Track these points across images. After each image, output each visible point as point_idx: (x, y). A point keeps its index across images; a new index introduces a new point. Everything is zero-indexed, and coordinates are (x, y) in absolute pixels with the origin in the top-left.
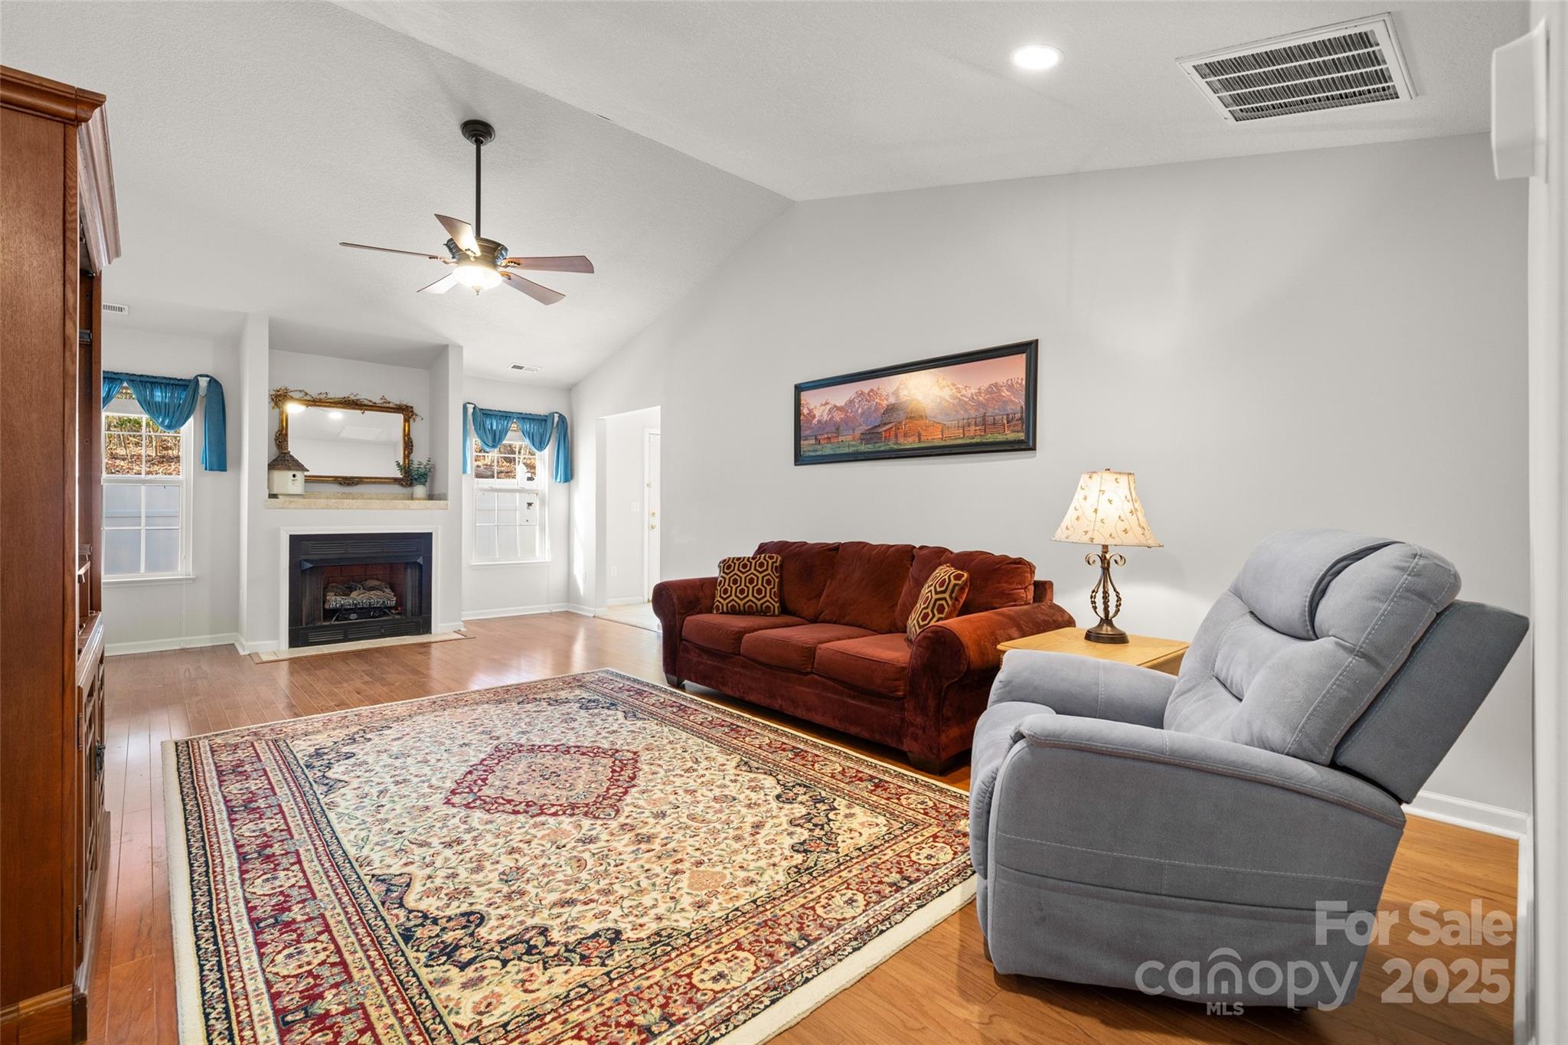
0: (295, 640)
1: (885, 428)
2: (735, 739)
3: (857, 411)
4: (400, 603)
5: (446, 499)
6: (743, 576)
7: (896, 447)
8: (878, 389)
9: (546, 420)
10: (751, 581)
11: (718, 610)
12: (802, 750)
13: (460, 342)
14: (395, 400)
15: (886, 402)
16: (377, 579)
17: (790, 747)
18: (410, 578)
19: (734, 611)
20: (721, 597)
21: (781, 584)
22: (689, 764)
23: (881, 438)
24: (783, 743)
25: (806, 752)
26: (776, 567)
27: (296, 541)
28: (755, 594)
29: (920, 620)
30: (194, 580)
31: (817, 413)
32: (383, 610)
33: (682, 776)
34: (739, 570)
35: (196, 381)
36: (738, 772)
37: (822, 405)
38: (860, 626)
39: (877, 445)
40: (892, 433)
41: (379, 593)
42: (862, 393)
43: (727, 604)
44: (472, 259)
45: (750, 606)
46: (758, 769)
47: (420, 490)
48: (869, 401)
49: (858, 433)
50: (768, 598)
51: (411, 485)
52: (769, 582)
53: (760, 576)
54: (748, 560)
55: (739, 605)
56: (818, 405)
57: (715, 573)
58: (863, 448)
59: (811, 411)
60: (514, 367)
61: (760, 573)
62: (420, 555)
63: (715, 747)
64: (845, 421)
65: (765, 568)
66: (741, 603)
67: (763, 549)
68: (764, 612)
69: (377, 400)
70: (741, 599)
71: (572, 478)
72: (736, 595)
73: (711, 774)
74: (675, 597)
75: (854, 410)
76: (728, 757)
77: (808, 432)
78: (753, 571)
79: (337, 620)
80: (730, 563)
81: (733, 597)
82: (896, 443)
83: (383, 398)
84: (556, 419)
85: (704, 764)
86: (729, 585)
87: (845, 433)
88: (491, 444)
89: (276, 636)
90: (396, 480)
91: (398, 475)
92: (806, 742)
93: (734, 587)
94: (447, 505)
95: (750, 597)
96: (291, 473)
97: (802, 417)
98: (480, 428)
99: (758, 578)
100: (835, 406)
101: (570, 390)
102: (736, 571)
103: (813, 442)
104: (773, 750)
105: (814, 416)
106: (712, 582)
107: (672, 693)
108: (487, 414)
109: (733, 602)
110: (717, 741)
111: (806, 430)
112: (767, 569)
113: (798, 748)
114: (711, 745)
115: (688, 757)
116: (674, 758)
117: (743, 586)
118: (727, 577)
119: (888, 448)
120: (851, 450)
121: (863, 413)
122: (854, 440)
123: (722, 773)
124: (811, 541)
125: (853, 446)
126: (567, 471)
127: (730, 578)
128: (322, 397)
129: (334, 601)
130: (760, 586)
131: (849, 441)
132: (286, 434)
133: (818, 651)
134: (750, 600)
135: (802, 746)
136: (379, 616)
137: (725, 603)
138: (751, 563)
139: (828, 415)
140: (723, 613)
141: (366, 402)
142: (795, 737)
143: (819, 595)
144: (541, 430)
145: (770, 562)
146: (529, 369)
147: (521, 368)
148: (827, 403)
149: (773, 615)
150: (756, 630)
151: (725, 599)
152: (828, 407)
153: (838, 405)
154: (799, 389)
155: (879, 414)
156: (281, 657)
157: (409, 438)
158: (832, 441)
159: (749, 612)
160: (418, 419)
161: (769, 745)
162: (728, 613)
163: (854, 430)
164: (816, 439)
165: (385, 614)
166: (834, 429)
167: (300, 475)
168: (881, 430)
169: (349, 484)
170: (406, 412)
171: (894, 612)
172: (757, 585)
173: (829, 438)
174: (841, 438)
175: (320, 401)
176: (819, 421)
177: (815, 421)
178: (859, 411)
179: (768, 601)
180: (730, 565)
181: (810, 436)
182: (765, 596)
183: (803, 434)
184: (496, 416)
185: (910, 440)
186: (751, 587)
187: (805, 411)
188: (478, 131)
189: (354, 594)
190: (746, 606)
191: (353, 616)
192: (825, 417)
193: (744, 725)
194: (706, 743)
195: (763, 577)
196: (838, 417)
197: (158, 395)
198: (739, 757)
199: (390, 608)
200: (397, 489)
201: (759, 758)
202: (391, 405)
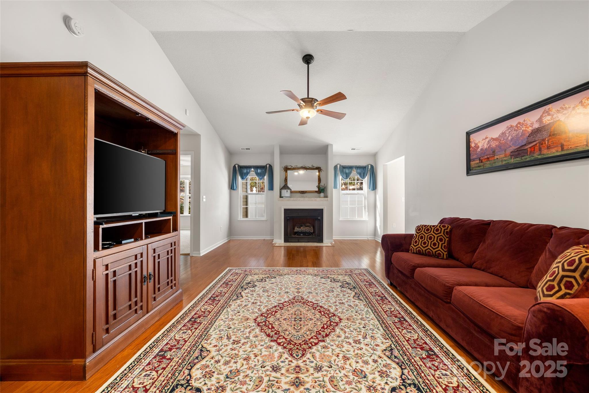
0: (286, 241)
1: (530, 146)
2: (397, 328)
3: (508, 138)
4: (314, 232)
5: (328, 197)
6: (426, 235)
7: (539, 157)
8: (524, 121)
9: (365, 168)
10: (431, 238)
11: (411, 251)
12: (435, 354)
13: (331, 143)
14: (316, 166)
15: (530, 128)
16: (310, 224)
17: (428, 347)
18: (317, 223)
19: (419, 253)
20: (413, 245)
21: (449, 242)
22: (360, 337)
23: (527, 153)
24: (426, 343)
25: (437, 356)
26: (447, 232)
27: (286, 211)
28: (432, 246)
29: (544, 289)
30: (266, 221)
31: (480, 145)
32: (310, 234)
33: (350, 344)
34: (424, 232)
35: (266, 166)
36: (383, 356)
37: (483, 139)
38: (501, 277)
39: (523, 158)
40: (537, 148)
41: (308, 228)
42: (512, 126)
43: (416, 249)
44: (303, 107)
45: (429, 251)
46: (396, 357)
47: (322, 195)
48: (517, 131)
49: (508, 152)
50: (440, 248)
51: (320, 193)
52: (441, 240)
53: (436, 236)
54: (430, 227)
55: (423, 250)
56: (481, 140)
57: (413, 232)
58: (512, 161)
59: (476, 144)
60: (352, 149)
61: (436, 234)
62: (319, 217)
63: (382, 330)
64: (499, 146)
65: (439, 232)
66: (424, 249)
67: (442, 221)
68: (437, 256)
69: (310, 166)
70: (424, 247)
71: (376, 189)
72: (421, 245)
73: (367, 350)
74: (389, 242)
75: (506, 138)
76: (384, 341)
77: (475, 157)
78: (432, 233)
79: (297, 235)
80: (420, 227)
81: (419, 245)
82: (541, 154)
83: (312, 165)
84: (369, 167)
85: (368, 340)
86: (418, 239)
87: (499, 153)
88: (345, 177)
89: (281, 239)
90: (316, 192)
91: (317, 190)
92: (442, 347)
93: (421, 240)
94: (328, 199)
95: (429, 247)
96: (286, 190)
97: (471, 149)
98: (342, 172)
99: (434, 237)
100: (492, 138)
101: (375, 156)
102: (423, 232)
103: (478, 161)
104: (415, 345)
105: (478, 147)
106: (411, 236)
107: (385, 289)
108: (344, 167)
109: (419, 248)
110: (386, 327)
111: (473, 155)
112: (440, 233)
113: (433, 351)
114: (381, 328)
115: (363, 331)
116: (356, 330)
117: (425, 240)
118: (418, 235)
119: (532, 158)
120: (504, 163)
121: (512, 140)
122: (506, 157)
123: (372, 352)
124: (473, 218)
125: (505, 160)
126: (374, 186)
127: (419, 236)
128: (296, 167)
129: (297, 229)
130: (435, 241)
131: (501, 157)
132: (287, 179)
133: (454, 291)
134: (429, 248)
135: (436, 350)
136: (308, 235)
137: (415, 248)
138: (431, 228)
139: (487, 144)
140: (414, 253)
141: (307, 167)
142: (436, 341)
143: (474, 251)
144: (364, 172)
145: (443, 229)
146: (358, 149)
147: (355, 149)
148: (486, 138)
149: (443, 258)
150: (425, 267)
151: (415, 246)
152: (487, 140)
153: (494, 137)
154: (468, 134)
155: (525, 137)
156: (281, 245)
157: (320, 178)
158: (490, 159)
159: (428, 254)
160: (322, 171)
161: (415, 341)
162: (416, 253)
163: (505, 151)
164: (480, 160)
165: (310, 235)
166: (491, 152)
167: (289, 191)
168: (526, 147)
169: (303, 193)
170: (319, 169)
171: (531, 272)
172: (434, 240)
173: (488, 158)
174: (496, 157)
175: (295, 168)
176: (482, 149)
177: (479, 150)
178: (509, 138)
179: (439, 250)
180: (420, 229)
181: (475, 159)
182: (438, 247)
183: (472, 158)
184: (347, 168)
185: (554, 150)
186: (430, 241)
187: (473, 145)
188: (308, 59)
189: (302, 228)
190: (427, 251)
191: (302, 235)
192: (486, 146)
193: (409, 320)
194: (379, 325)
195: (438, 237)
196: (494, 144)
197: (259, 171)
198: (391, 343)
199: (311, 233)
200: (316, 194)
201: (402, 349)
202: (315, 167)
